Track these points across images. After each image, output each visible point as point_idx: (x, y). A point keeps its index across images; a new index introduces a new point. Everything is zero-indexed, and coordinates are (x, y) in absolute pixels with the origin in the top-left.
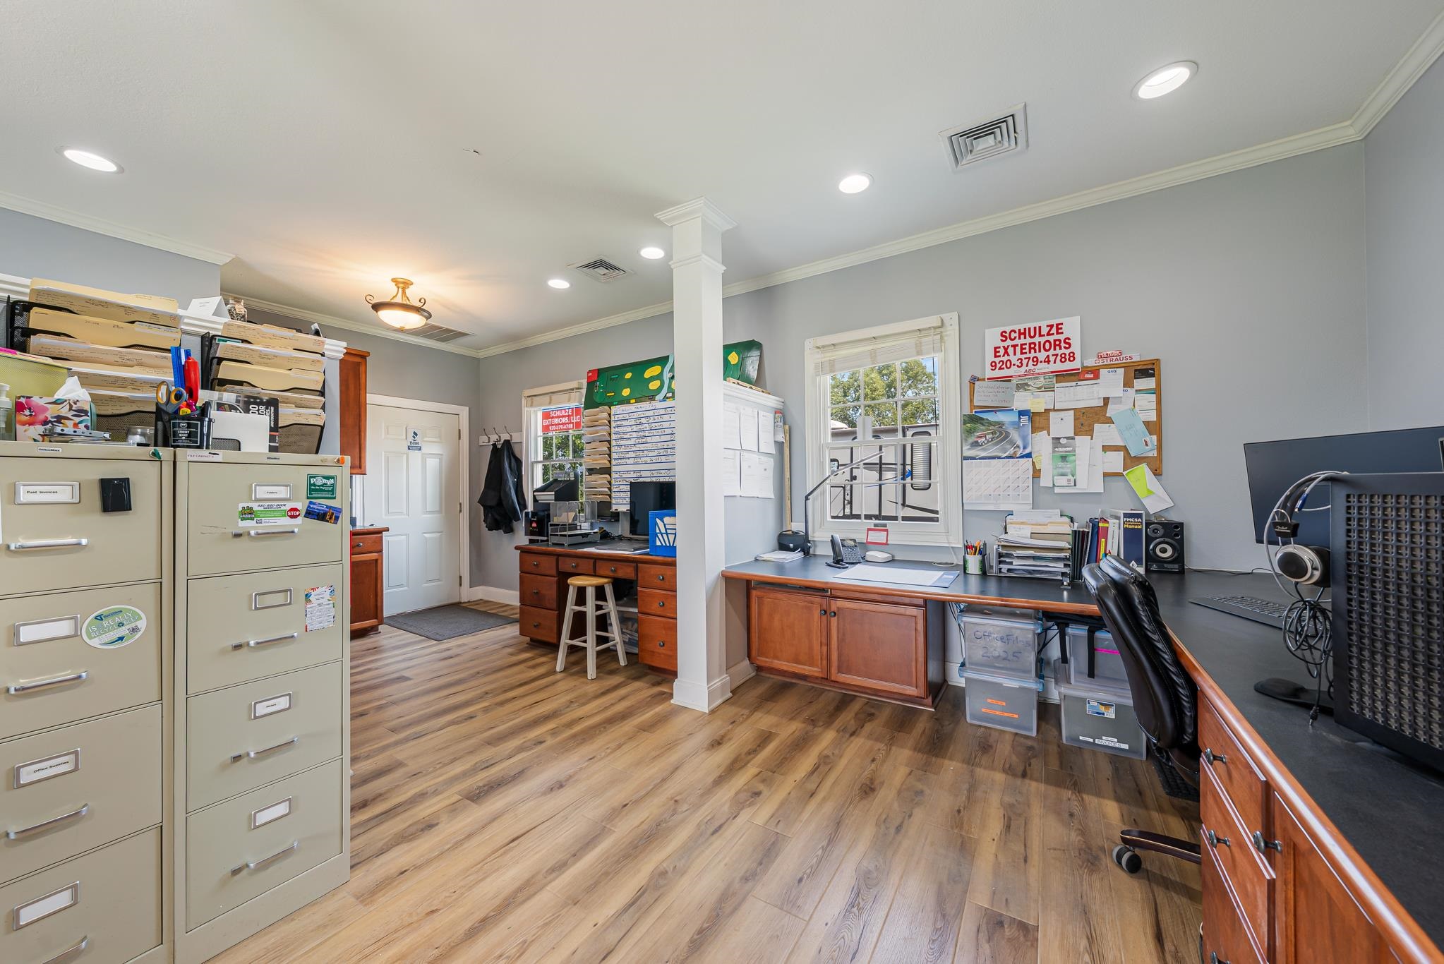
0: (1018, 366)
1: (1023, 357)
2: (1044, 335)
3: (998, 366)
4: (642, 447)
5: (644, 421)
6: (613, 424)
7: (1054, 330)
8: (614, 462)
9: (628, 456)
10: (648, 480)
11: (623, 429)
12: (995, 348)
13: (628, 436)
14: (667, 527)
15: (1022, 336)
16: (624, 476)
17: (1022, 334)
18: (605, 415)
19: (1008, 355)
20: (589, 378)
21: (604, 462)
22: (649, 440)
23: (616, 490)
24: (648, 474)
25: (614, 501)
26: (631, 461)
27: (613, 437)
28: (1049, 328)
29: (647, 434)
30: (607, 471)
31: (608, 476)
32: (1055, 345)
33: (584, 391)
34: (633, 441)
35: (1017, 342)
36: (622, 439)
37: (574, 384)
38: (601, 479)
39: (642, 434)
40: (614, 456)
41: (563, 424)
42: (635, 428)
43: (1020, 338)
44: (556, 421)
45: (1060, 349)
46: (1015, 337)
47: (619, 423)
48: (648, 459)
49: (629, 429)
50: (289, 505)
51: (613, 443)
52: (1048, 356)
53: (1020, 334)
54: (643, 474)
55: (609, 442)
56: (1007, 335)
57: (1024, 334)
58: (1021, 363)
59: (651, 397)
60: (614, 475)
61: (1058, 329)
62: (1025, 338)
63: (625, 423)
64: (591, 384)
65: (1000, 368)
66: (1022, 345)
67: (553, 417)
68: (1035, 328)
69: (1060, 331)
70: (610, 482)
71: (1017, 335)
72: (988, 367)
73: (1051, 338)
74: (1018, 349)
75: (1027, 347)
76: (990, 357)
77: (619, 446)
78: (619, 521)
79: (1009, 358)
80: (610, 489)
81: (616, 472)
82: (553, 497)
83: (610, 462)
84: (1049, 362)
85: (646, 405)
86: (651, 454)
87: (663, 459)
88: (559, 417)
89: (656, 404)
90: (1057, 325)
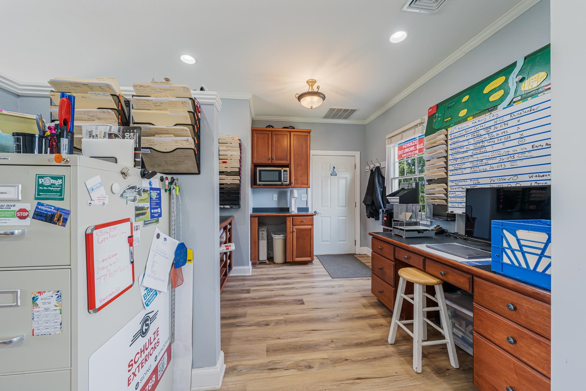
4: (480, 157)
5: (482, 132)
6: (450, 142)
8: (450, 173)
9: (464, 166)
10: (488, 186)
11: (460, 144)
13: (465, 149)
14: (522, 243)
16: (460, 184)
18: (443, 136)
20: (429, 113)
21: (442, 174)
22: (488, 149)
23: (452, 195)
24: (488, 181)
25: (450, 205)
26: (468, 170)
27: (450, 152)
29: (486, 144)
30: (444, 181)
31: (444, 185)
33: (425, 125)
34: (470, 153)
36: (457, 153)
37: (419, 121)
38: (439, 188)
39: (481, 144)
40: (450, 168)
41: (411, 151)
42: (472, 141)
44: (407, 150)
47: (455, 140)
48: (488, 168)
49: (466, 143)
50: (19, 206)
51: (450, 157)
54: (481, 181)
55: (446, 157)
59: (494, 107)
60: (450, 184)
63: (461, 139)
64: (431, 118)
67: (404, 149)
70: (446, 190)
77: (456, 159)
78: (454, 220)
80: (446, 195)
81: (452, 181)
82: (398, 200)
83: (447, 173)
85: (487, 117)
86: (490, 162)
87: (508, 165)
88: (408, 147)
89: (500, 111)
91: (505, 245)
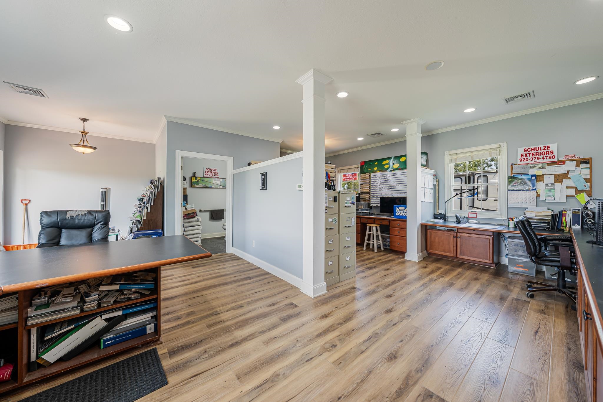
0: (531, 160)
1: (533, 157)
2: (542, 150)
3: (523, 160)
4: (382, 186)
5: (383, 178)
6: (371, 179)
7: (546, 148)
8: (371, 191)
9: (376, 189)
10: (384, 196)
11: (375, 180)
12: (522, 154)
13: (377, 182)
14: (400, 210)
15: (533, 150)
16: (375, 195)
17: (533, 149)
18: (368, 176)
19: (527, 156)
20: (361, 164)
21: (368, 191)
22: (385, 184)
23: (372, 199)
24: (384, 194)
25: (371, 203)
26: (378, 190)
27: (371, 183)
28: (544, 147)
29: (384, 182)
30: (369, 193)
31: (369, 195)
32: (547, 153)
33: (359, 168)
34: (379, 184)
35: (531, 152)
36: (374, 183)
37: (356, 166)
38: (366, 196)
39: (382, 182)
40: (371, 188)
41: (351, 178)
42: (379, 180)
43: (532, 151)
44: (348, 177)
45: (549, 154)
46: (530, 151)
47: (373, 178)
48: (384, 190)
49: (377, 180)
51: (371, 185)
52: (544, 157)
53: (532, 149)
54: (382, 194)
55: (370, 184)
56: (527, 150)
57: (534, 149)
58: (532, 159)
59: (386, 170)
60: (371, 195)
61: (548, 148)
62: (534, 151)
63: (375, 178)
64: (362, 166)
65: (523, 161)
66: (533, 153)
67: (347, 176)
68: (538, 148)
69: (549, 148)
70: (370, 197)
71: (531, 150)
72: (519, 160)
73: (545, 151)
74: (531, 155)
75: (535, 154)
76: (519, 157)
77: (374, 186)
78: (372, 209)
79: (527, 157)
80: (370, 199)
81: (372, 194)
83: (370, 190)
84: (544, 159)
85: (384, 173)
86: (385, 188)
87: (390, 190)
88: (349, 176)
89: (388, 172)
90: (548, 146)
91: (397, 211)
